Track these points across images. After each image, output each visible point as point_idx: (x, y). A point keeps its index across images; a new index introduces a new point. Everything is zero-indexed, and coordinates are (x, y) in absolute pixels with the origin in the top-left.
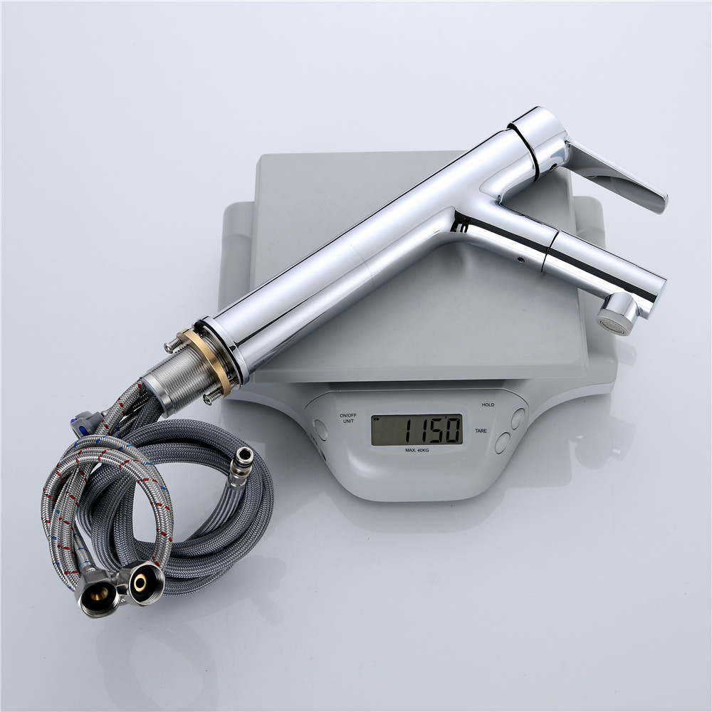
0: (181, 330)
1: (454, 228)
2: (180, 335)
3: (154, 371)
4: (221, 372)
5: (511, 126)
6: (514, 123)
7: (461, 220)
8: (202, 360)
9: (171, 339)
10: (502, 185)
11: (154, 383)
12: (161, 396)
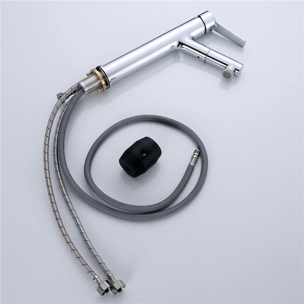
0: (92, 69)
1: (178, 46)
2: (91, 70)
3: (83, 80)
4: (103, 83)
5: (199, 16)
6: (200, 16)
7: (180, 44)
8: (99, 79)
9: (89, 72)
10: (194, 34)
11: (83, 84)
12: (85, 88)
